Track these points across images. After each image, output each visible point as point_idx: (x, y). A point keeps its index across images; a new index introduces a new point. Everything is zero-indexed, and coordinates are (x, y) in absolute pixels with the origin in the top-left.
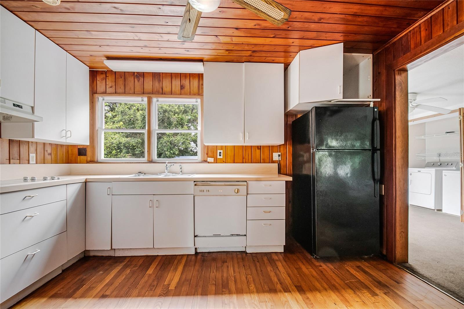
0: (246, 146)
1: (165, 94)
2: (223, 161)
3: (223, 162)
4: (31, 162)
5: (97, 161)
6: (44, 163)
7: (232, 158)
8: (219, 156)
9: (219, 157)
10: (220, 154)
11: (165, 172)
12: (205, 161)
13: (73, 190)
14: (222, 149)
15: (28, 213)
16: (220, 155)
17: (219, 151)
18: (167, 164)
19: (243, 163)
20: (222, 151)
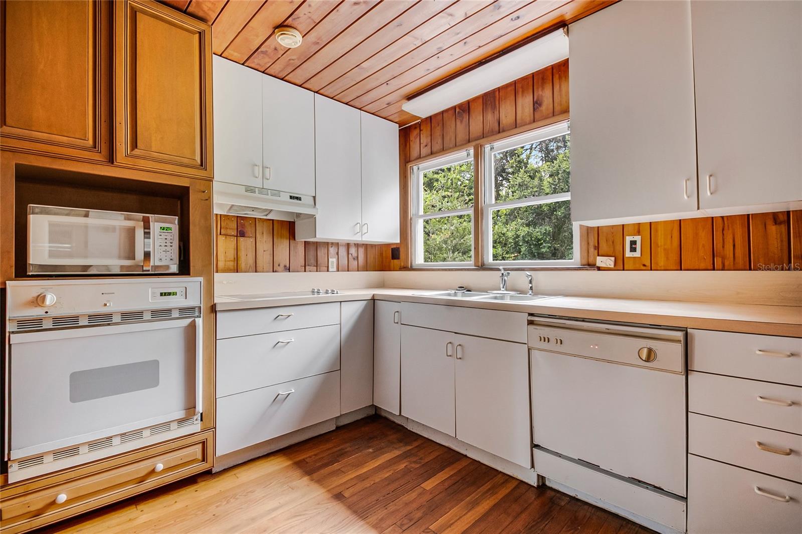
0: (722, 217)
1: (504, 131)
2: (644, 265)
3: (644, 268)
4: (330, 269)
5: (411, 267)
6: (348, 271)
7: (676, 257)
8: (631, 251)
9: (628, 254)
10: (634, 246)
11: (500, 290)
12: (590, 266)
13: (351, 312)
14: (639, 233)
15: (282, 338)
16: (633, 249)
17: (628, 239)
18: (503, 272)
19: (714, 269)
20: (638, 238)
